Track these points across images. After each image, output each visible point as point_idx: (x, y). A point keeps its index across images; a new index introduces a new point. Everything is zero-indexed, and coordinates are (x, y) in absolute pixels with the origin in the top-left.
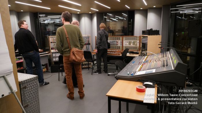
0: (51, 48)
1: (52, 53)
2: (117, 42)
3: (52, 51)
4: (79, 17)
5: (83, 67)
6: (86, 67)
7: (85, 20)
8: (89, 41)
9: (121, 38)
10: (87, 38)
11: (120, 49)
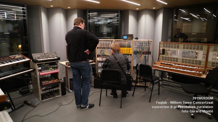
0: (98, 55)
1: (98, 61)
2: (197, 53)
3: (98, 59)
4: (138, 14)
5: (137, 85)
6: (141, 85)
7: (146, 19)
8: (149, 48)
9: (205, 47)
10: (147, 44)
11: (201, 66)
